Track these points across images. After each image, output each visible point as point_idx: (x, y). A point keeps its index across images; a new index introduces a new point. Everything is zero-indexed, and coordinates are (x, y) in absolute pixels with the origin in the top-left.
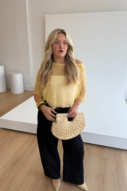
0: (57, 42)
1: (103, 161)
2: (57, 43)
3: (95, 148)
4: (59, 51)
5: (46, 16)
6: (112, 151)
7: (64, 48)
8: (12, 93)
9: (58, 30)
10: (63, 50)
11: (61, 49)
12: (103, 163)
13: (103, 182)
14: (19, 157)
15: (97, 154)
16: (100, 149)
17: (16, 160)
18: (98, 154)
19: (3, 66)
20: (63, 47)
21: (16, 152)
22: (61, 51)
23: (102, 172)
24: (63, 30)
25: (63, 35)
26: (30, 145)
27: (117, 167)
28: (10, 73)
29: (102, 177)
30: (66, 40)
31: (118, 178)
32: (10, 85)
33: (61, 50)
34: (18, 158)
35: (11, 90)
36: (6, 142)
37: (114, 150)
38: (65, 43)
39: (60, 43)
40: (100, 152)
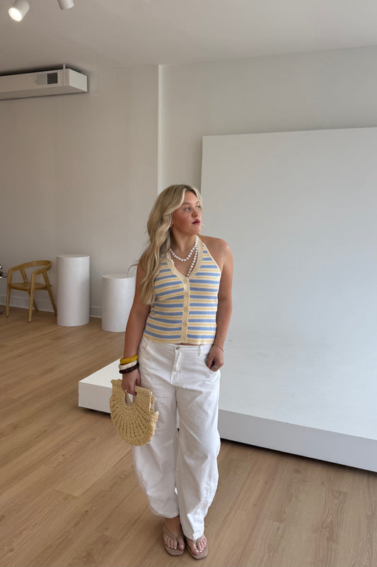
1: (337, 498)
3: (318, 472)
4: (193, 223)
5: (205, 139)
8: (103, 330)
12: (335, 503)
13: (330, 539)
15: (323, 483)
16: (332, 473)
17: (121, 478)
18: (325, 483)
19: (88, 257)
21: (119, 461)
23: (329, 521)
27: (370, 514)
28: (104, 276)
29: (328, 529)
31: (369, 536)
34: (125, 473)
36: (93, 439)
37: (369, 477)
40: (332, 479)
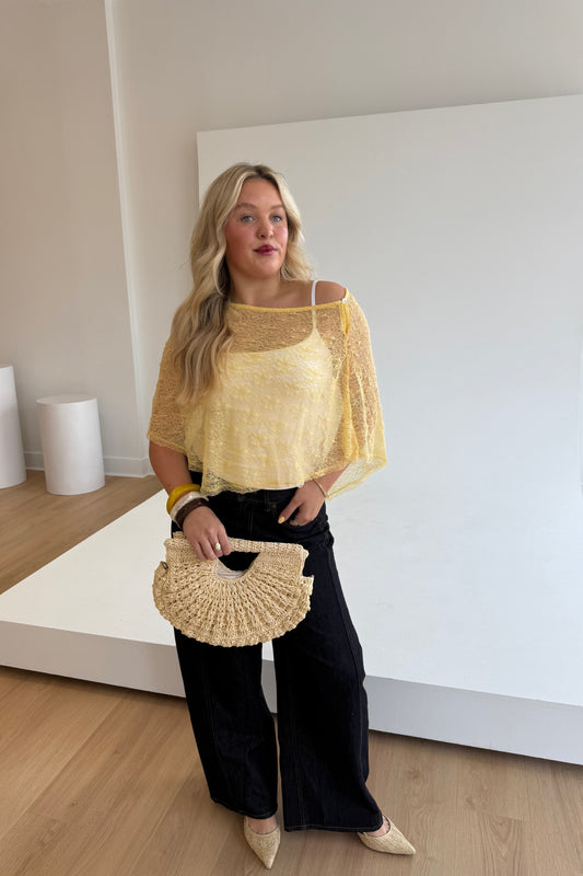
0: (247, 213)
1: (505, 840)
2: (245, 218)
3: (455, 767)
4: (256, 251)
6: (545, 782)
7: (276, 236)
8: (47, 493)
9: (244, 167)
10: (272, 243)
11: (266, 242)
12: (503, 855)
14: (55, 821)
15: (469, 801)
16: (483, 772)
17: (42, 844)
18: (474, 801)
19: (11, 367)
20: (271, 233)
21: (44, 794)
22: (264, 250)
24: (266, 169)
25: (264, 185)
26: (116, 752)
30: (279, 203)
32: (37, 453)
33: (267, 246)
34: (53, 828)
35: (44, 477)
37: (554, 774)
38: (275, 217)
39: (258, 218)
40: (486, 788)
